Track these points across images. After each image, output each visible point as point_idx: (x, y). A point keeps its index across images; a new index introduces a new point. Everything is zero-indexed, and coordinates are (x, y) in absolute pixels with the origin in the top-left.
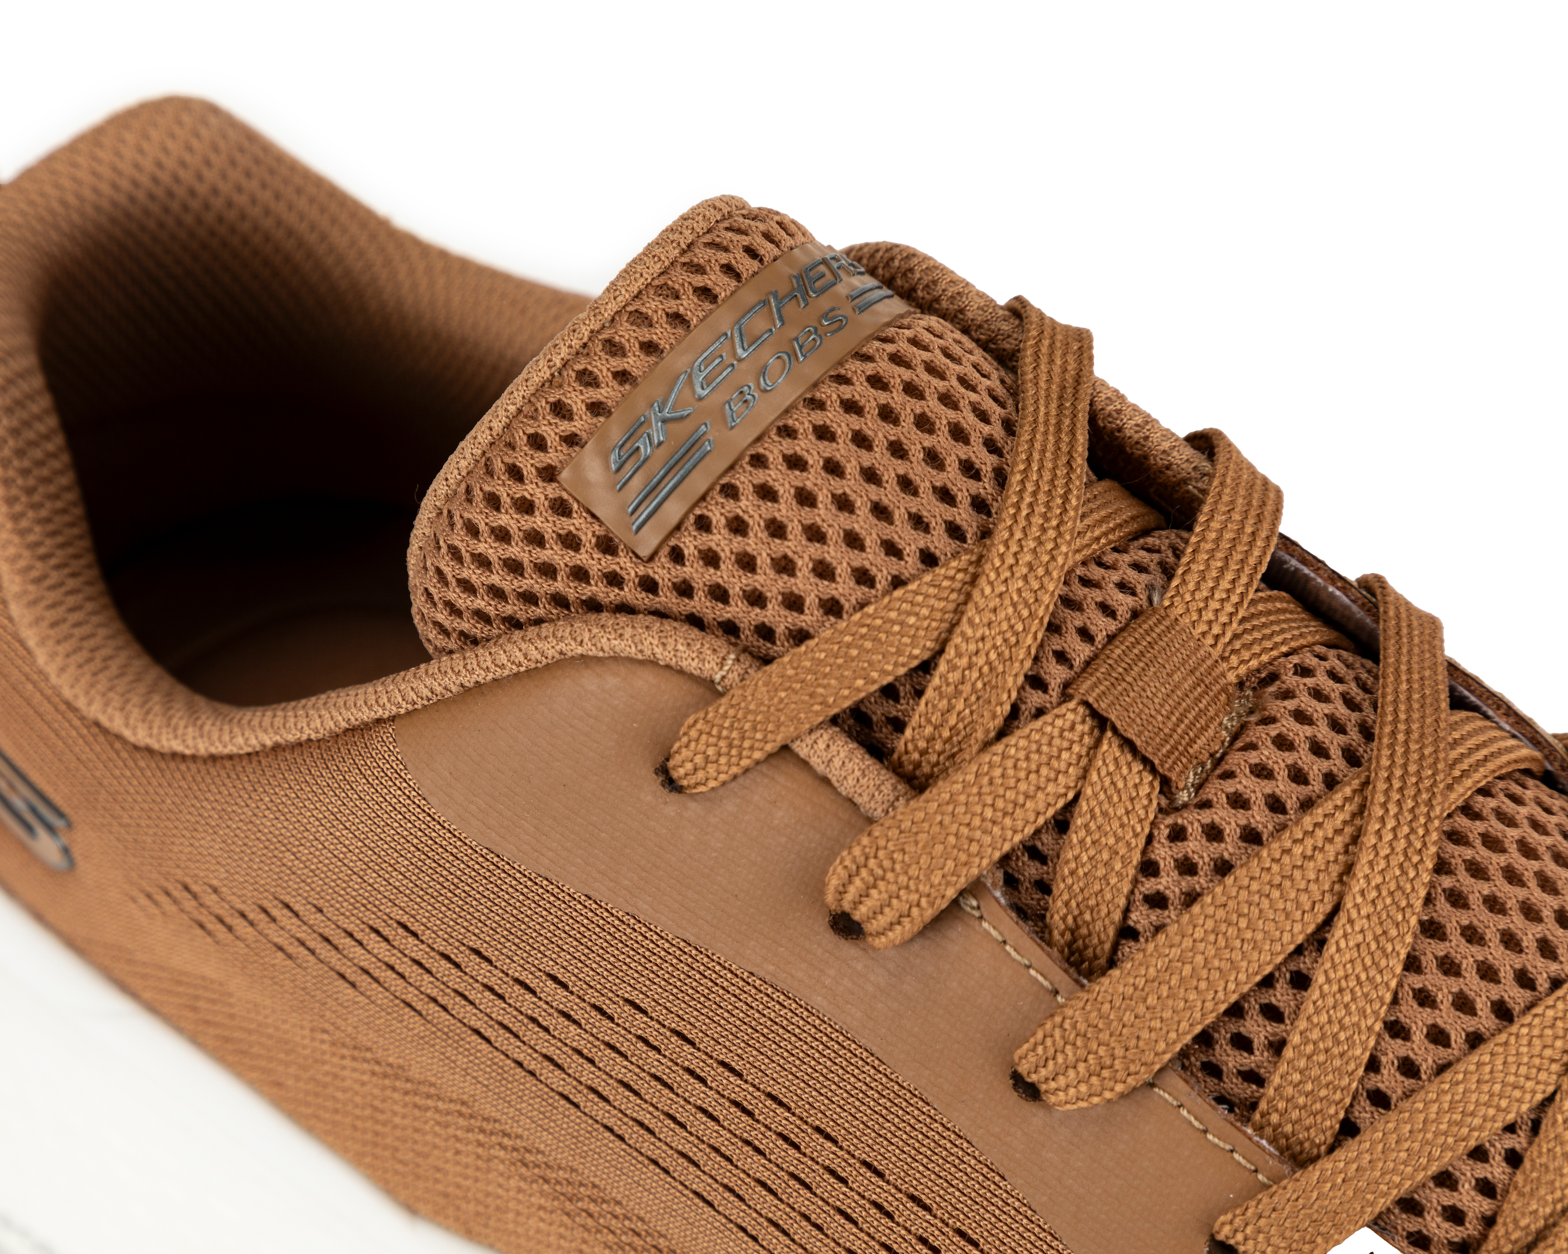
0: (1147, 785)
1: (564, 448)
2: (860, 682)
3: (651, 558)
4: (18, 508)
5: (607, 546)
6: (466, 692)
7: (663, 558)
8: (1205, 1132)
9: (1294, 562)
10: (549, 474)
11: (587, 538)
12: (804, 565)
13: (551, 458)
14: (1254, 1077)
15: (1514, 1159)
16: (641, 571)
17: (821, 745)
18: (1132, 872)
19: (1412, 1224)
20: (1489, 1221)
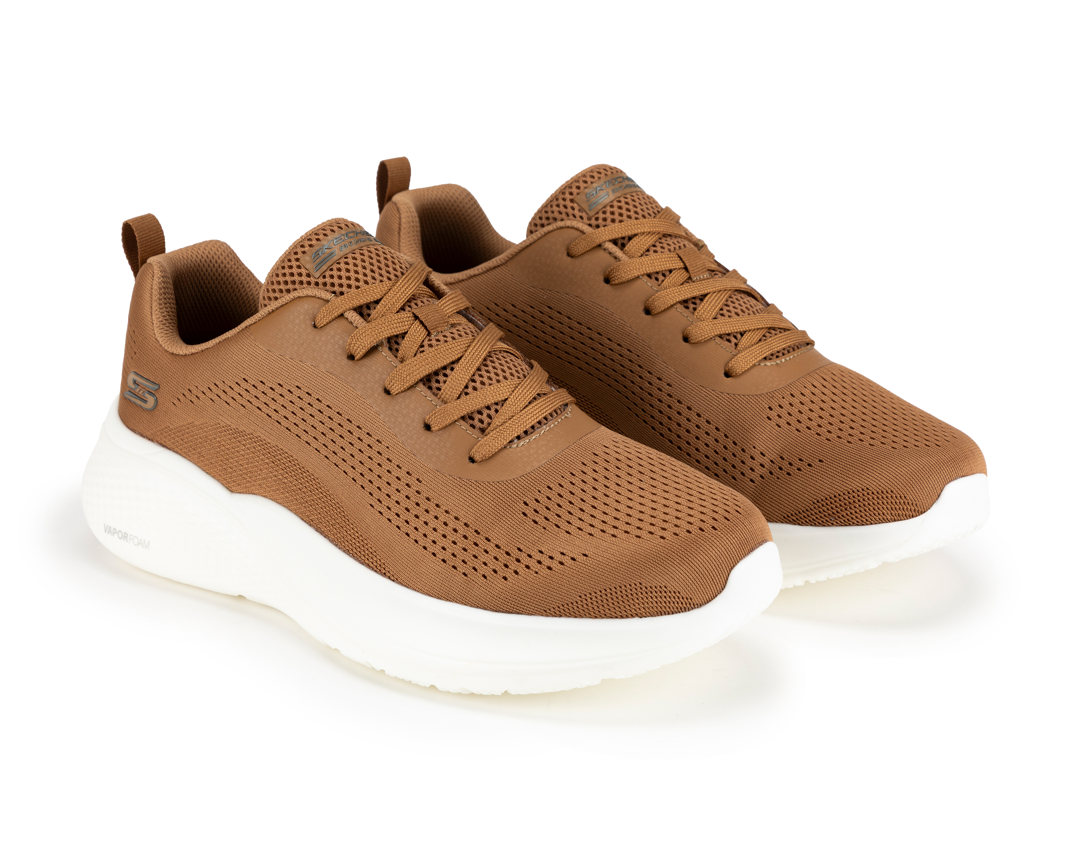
0: (425, 332)
1: (302, 254)
2: (361, 301)
3: (318, 278)
4: (161, 307)
5: (308, 275)
6: (270, 313)
7: (321, 277)
8: (426, 397)
9: (471, 316)
10: (297, 260)
11: (304, 274)
12: (353, 278)
13: (298, 256)
14: (439, 389)
15: (497, 411)
16: (316, 280)
17: (351, 313)
18: (418, 347)
19: (471, 422)
20: (489, 424)
